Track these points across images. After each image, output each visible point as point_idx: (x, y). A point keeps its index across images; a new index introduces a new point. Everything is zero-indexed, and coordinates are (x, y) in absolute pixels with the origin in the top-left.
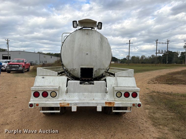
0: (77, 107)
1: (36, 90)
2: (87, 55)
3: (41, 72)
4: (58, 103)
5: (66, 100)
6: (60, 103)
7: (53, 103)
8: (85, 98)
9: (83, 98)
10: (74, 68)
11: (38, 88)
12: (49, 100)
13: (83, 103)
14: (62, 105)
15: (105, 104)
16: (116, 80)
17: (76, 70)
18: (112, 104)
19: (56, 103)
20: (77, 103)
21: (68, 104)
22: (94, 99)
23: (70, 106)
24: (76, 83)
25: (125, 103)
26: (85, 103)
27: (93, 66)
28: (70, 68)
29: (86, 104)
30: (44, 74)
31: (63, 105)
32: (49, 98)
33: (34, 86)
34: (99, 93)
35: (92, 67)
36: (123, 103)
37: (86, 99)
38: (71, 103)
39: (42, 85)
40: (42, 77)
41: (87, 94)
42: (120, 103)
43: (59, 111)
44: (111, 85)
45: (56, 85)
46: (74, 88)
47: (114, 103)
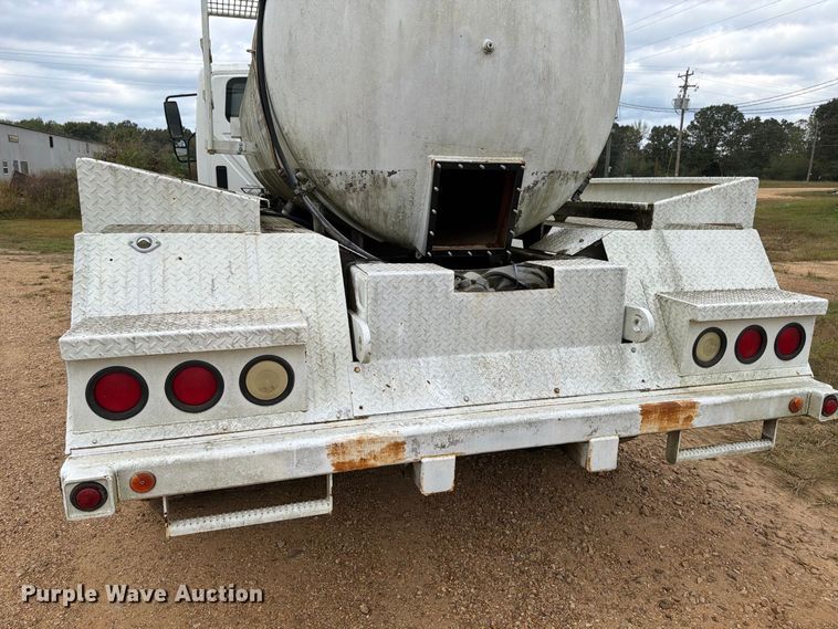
0: (457, 458)
1: (115, 353)
2: (488, 61)
3: (122, 199)
4: (318, 449)
5: (366, 417)
6: (336, 449)
7: (276, 454)
8: (498, 385)
9: (483, 392)
10: (383, 167)
11: (133, 341)
12: (235, 424)
13: (503, 427)
14: (347, 459)
15: (641, 417)
16: (664, 247)
17: (394, 186)
18: (682, 416)
19: (301, 451)
20: (460, 430)
21: (397, 446)
22: (556, 391)
23: (407, 457)
24: (430, 279)
25: (750, 396)
26: (512, 425)
27: (521, 147)
28: (349, 170)
29: (522, 431)
30: (150, 217)
31: (354, 457)
32: (231, 416)
33: (76, 317)
34: (582, 343)
35: (516, 160)
36: (740, 402)
37: (508, 396)
38: (415, 439)
39: (143, 310)
40: (134, 236)
41: (506, 354)
42: (724, 404)
43: (324, 507)
44: (645, 288)
45: (265, 304)
46: (415, 324)
47: (693, 406)
